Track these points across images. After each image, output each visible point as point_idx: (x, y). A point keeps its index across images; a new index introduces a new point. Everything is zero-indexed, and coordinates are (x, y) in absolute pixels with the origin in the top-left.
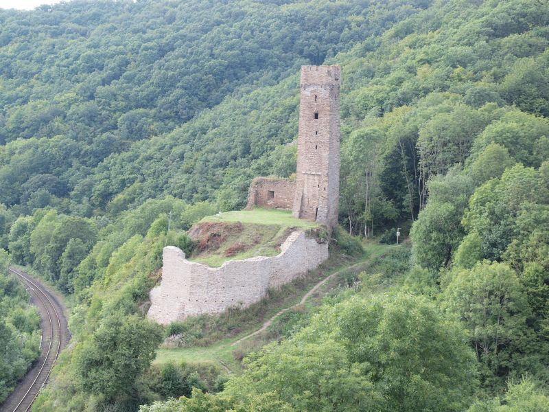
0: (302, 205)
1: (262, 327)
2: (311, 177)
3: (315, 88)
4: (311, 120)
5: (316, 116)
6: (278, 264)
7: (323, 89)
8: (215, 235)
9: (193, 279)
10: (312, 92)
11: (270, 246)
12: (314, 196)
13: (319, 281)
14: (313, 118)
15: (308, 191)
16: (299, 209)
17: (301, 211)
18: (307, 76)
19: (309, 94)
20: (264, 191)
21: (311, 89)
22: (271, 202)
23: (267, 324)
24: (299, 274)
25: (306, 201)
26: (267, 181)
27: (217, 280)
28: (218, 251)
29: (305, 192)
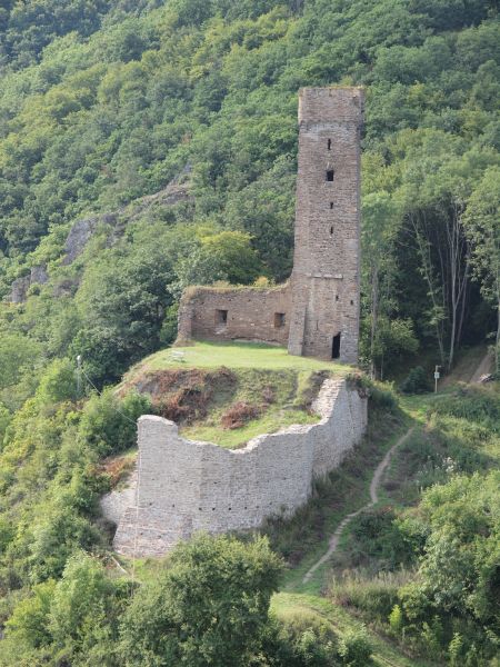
0: (306, 332)
1: (328, 547)
2: (323, 283)
3: (328, 126)
4: (319, 183)
5: (330, 176)
6: (324, 437)
7: (344, 129)
8: (192, 392)
9: (205, 472)
10: (321, 134)
11: (295, 408)
12: (327, 315)
13: (378, 462)
14: (323, 179)
15: (317, 308)
16: (300, 339)
17: (304, 344)
18: (313, 107)
19: (316, 138)
20: (209, 311)
21: (320, 128)
22: (221, 330)
23: (334, 541)
24: (346, 452)
25: (313, 325)
26: (213, 293)
27: (247, 469)
28: (209, 420)
29: (311, 308)
